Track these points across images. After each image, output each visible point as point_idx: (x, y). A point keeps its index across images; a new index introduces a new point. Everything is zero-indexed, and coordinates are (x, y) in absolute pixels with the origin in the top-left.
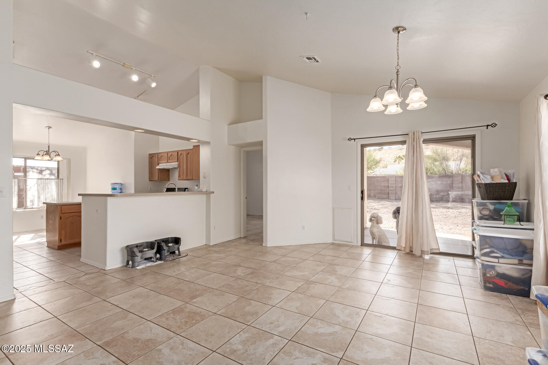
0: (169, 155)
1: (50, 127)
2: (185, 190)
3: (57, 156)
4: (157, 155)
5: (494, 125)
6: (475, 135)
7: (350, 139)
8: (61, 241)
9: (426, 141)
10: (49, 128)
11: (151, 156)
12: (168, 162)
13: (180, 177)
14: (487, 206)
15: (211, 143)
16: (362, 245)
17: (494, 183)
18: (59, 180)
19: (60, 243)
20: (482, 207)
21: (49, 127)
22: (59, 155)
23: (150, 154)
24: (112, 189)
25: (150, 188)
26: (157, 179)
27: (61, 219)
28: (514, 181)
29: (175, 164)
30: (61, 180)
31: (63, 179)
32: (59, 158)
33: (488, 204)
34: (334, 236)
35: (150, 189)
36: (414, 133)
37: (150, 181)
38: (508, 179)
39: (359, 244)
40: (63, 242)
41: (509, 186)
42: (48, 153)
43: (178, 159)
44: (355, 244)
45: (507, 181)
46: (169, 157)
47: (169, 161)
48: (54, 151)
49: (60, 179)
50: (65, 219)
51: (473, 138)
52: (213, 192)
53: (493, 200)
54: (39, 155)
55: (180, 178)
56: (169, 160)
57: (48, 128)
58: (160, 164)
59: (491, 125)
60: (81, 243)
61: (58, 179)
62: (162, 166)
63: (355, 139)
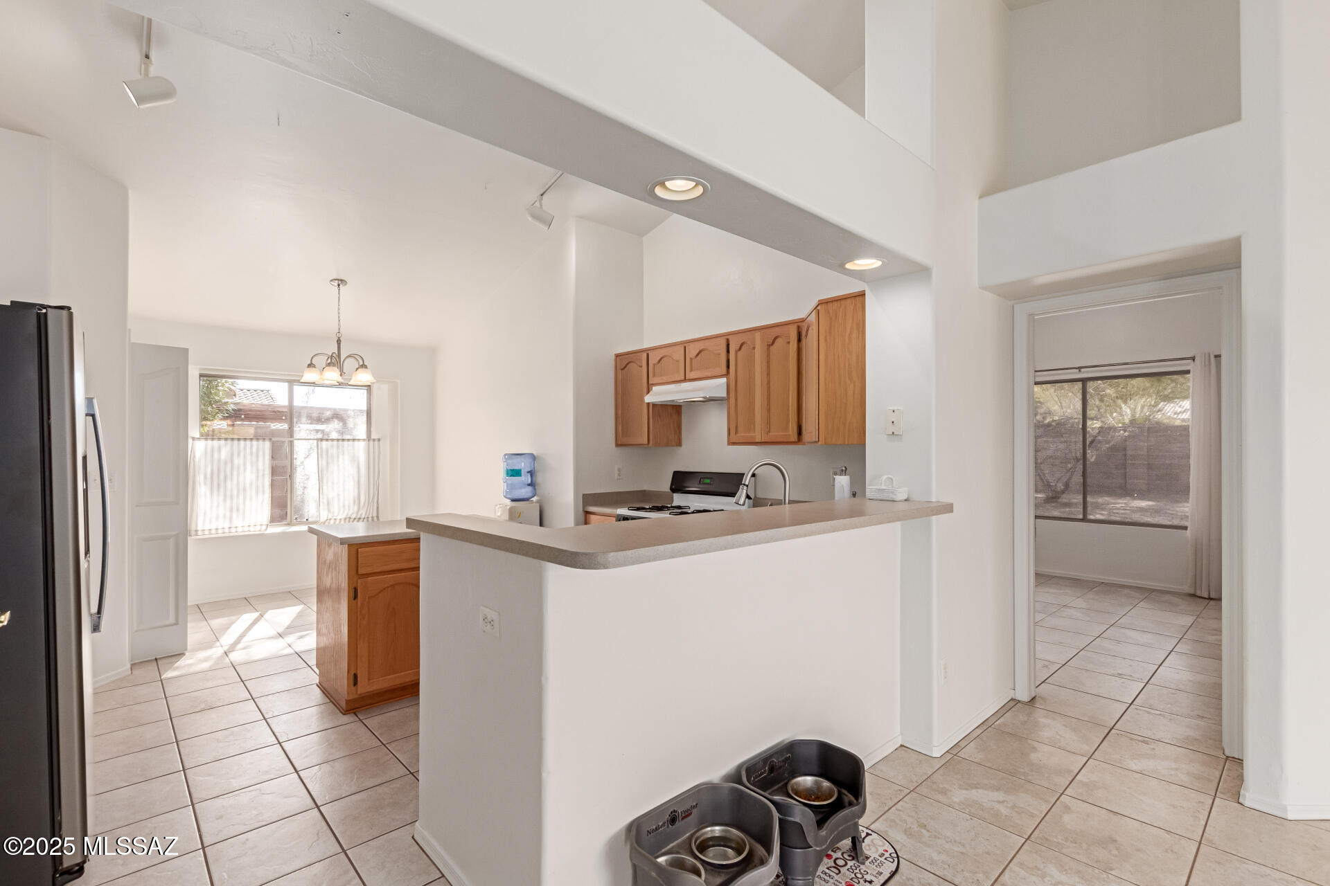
0: (692, 353)
1: (342, 280)
3: (360, 370)
4: (644, 355)
8: (355, 683)
10: (339, 285)
11: (624, 362)
12: (685, 380)
13: (736, 432)
18: (371, 442)
19: (353, 688)
21: (341, 282)
22: (366, 367)
23: (617, 356)
24: (507, 474)
25: (619, 470)
26: (646, 442)
27: (355, 597)
29: (717, 387)
30: (376, 442)
31: (379, 440)
32: (364, 377)
35: (619, 475)
37: (619, 449)
40: (364, 688)
42: (335, 361)
43: (728, 367)
46: (691, 359)
47: (690, 375)
48: (349, 356)
49: (374, 440)
50: (369, 598)
52: (949, 508)
54: (314, 367)
55: (734, 438)
56: (691, 370)
57: (336, 283)
58: (655, 389)
60: (419, 683)
61: (369, 440)
62: (663, 393)
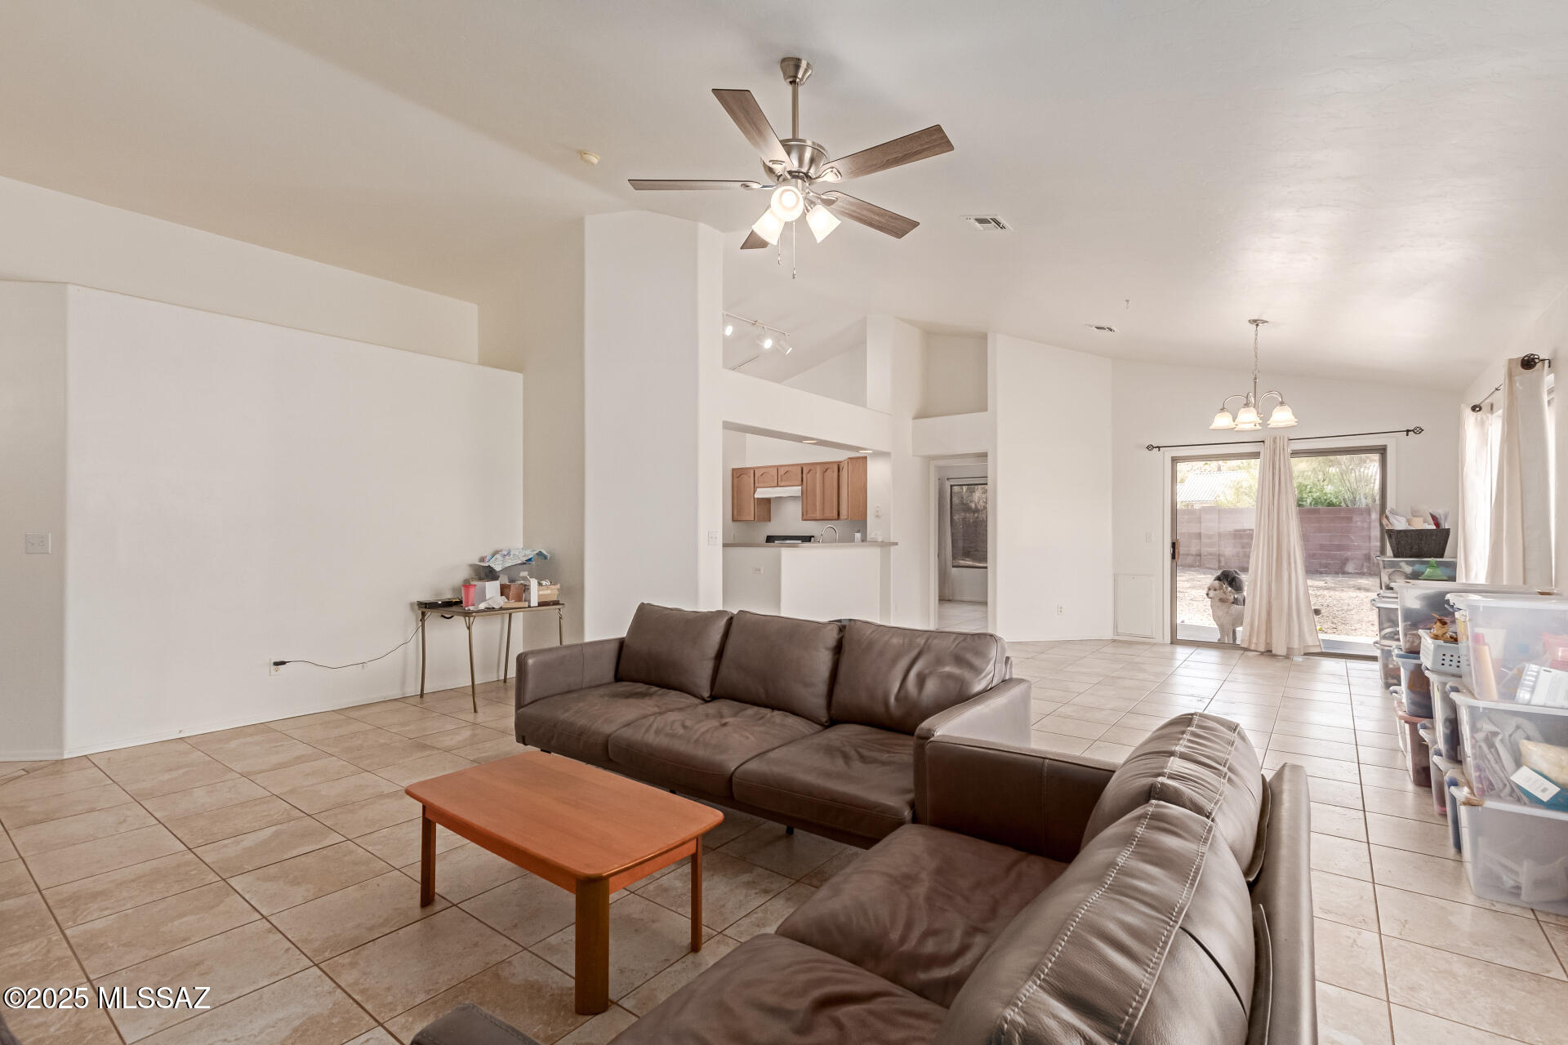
0: (782, 471)
2: (807, 539)
4: (752, 472)
5: (1418, 431)
6: (1386, 446)
7: (1150, 448)
9: (1296, 453)
11: (739, 473)
12: (777, 486)
13: (807, 514)
14: (1401, 567)
15: (892, 454)
16: (1172, 643)
17: (1413, 530)
20: (1393, 570)
23: (733, 470)
26: (751, 519)
28: (1446, 527)
29: (796, 491)
33: (1403, 564)
34: (1116, 627)
36: (1275, 442)
37: (734, 523)
38: (1437, 524)
39: (1168, 639)
41: (1436, 535)
43: (802, 481)
44: (1159, 639)
45: (1434, 527)
46: (781, 475)
47: (780, 484)
51: (1382, 451)
52: (896, 544)
53: (1411, 557)
55: (805, 517)
56: (781, 481)
58: (758, 490)
59: (1413, 431)
62: (761, 493)
63: (1159, 447)
